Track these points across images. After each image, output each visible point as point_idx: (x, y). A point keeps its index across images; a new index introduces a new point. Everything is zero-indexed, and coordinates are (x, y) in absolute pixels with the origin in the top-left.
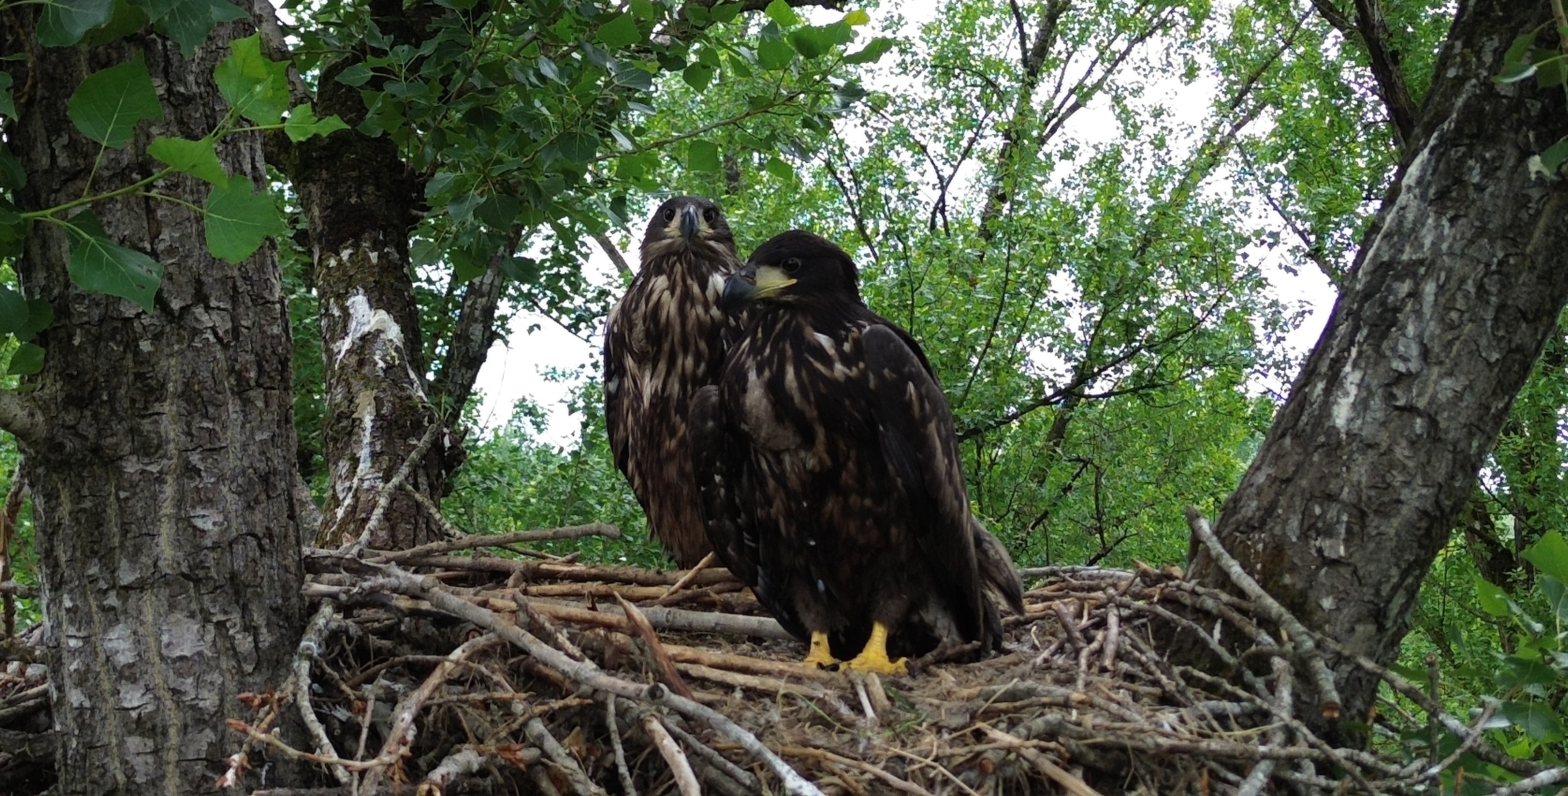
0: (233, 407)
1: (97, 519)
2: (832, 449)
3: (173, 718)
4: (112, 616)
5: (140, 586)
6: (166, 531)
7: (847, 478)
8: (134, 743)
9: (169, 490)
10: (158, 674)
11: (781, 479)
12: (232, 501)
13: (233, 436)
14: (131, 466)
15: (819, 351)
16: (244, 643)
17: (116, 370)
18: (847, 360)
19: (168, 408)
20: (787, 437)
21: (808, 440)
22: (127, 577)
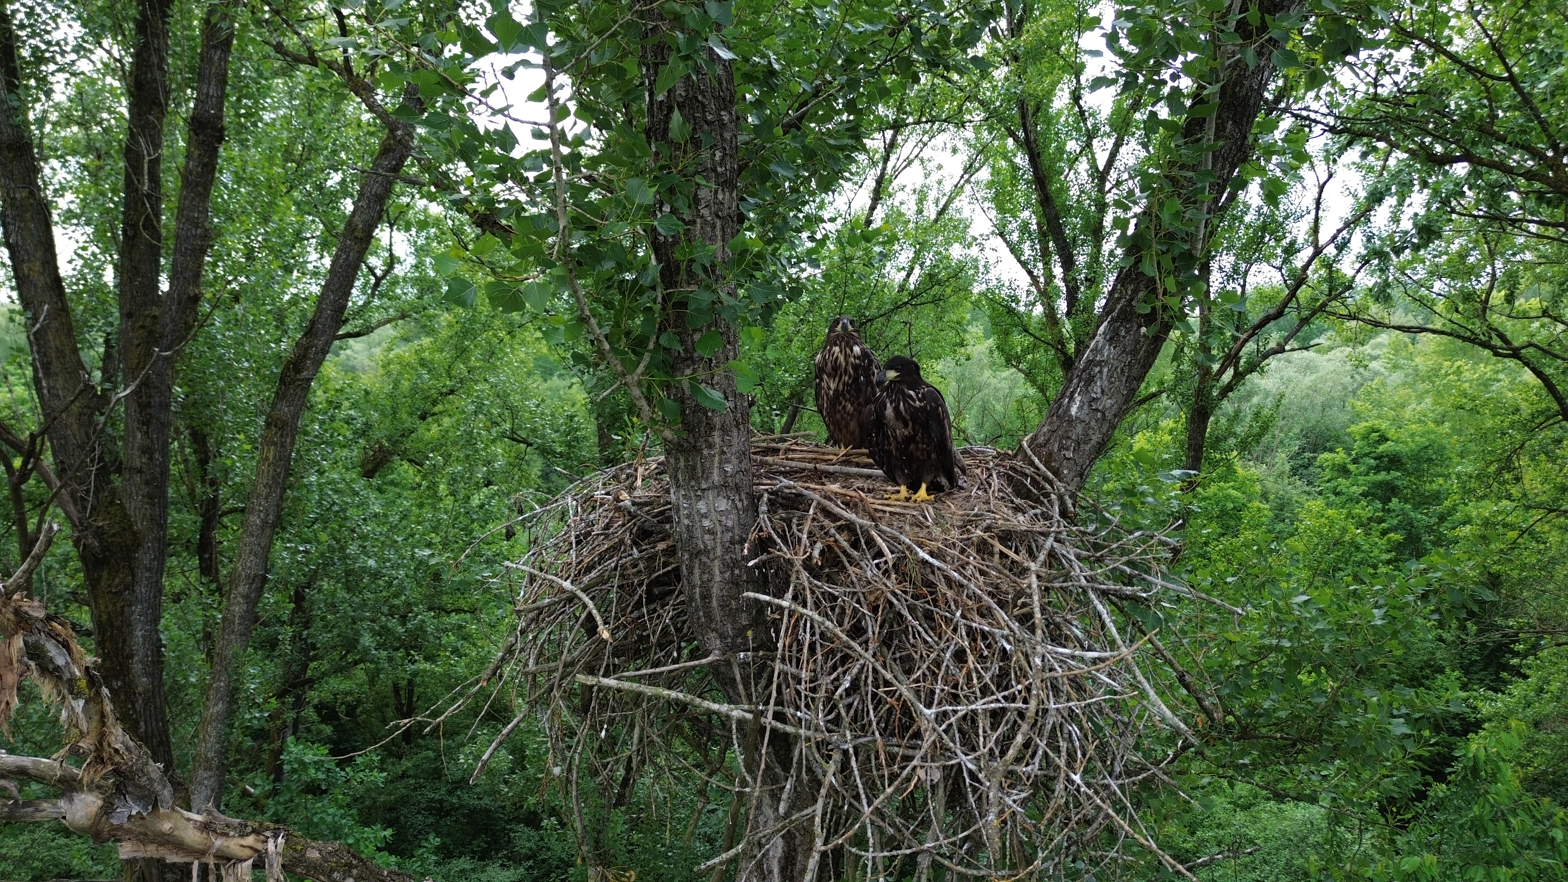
0: (735, 431)
1: (694, 468)
2: (914, 429)
3: (719, 529)
4: (699, 498)
5: (708, 489)
6: (716, 472)
7: (918, 438)
8: (707, 537)
9: (717, 459)
10: (714, 516)
11: (895, 438)
12: (735, 461)
13: (735, 441)
14: (705, 452)
15: (911, 397)
16: (740, 505)
17: (700, 422)
18: (920, 400)
19: (716, 433)
20: (900, 425)
21: (906, 426)
22: (704, 486)
